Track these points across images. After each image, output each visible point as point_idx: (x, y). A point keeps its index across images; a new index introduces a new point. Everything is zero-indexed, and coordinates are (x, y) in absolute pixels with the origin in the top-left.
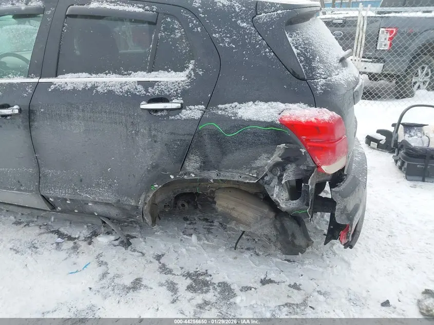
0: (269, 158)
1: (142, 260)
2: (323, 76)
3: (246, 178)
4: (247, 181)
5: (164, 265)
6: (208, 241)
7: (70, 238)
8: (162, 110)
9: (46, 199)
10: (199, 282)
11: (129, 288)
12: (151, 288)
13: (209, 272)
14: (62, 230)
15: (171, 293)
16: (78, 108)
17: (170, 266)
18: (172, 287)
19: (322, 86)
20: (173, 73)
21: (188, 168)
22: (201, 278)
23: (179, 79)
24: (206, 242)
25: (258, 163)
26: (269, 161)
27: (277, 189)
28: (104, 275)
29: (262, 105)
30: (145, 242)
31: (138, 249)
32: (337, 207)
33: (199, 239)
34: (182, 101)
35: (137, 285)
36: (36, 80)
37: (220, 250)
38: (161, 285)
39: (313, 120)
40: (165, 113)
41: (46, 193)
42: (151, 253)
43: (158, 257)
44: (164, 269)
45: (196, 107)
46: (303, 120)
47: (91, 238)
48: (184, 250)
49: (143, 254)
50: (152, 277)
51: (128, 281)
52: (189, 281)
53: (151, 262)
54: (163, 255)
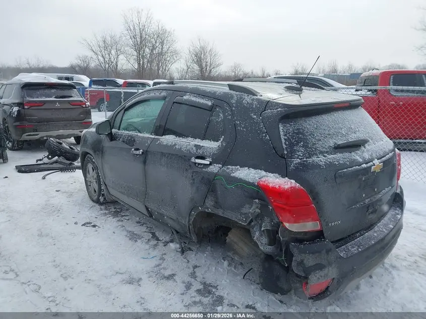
0: (250, 208)
1: (185, 265)
2: (300, 157)
3: (240, 220)
4: (240, 222)
5: (195, 272)
6: (235, 269)
7: (158, 239)
8: (202, 164)
9: (147, 209)
10: (207, 289)
11: (165, 277)
12: (177, 282)
13: (218, 287)
14: (157, 234)
15: (185, 289)
16: (165, 156)
17: (198, 274)
18: (188, 286)
19: (296, 164)
20: (212, 142)
21: (207, 204)
22: (210, 288)
23: (213, 146)
24: (233, 269)
25: (244, 210)
26: (251, 211)
27: (257, 234)
28: (158, 265)
29: (252, 171)
30: (195, 255)
31: (188, 258)
32: (294, 259)
33: (229, 265)
34: (211, 160)
35: (170, 277)
36: (153, 137)
37: (238, 277)
38: (184, 282)
39: (277, 187)
40: (202, 166)
41: (148, 205)
42: (193, 262)
43: (195, 267)
44: (193, 275)
45: (218, 165)
46: (271, 185)
47: (168, 242)
48: (214, 268)
49: (188, 261)
50: (183, 276)
51: (167, 273)
52: (201, 287)
53: (189, 268)
54: (199, 267)
